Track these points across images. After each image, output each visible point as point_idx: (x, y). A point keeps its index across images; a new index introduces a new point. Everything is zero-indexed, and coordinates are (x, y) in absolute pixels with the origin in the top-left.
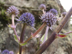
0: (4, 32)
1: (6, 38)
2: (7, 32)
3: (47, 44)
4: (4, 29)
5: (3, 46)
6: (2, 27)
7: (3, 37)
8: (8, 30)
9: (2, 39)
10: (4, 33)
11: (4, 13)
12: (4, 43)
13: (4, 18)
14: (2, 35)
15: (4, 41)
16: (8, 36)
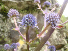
0: (7, 22)
1: (9, 27)
2: (10, 22)
3: (48, 36)
4: (7, 21)
5: (9, 34)
6: (5, 19)
7: (7, 27)
8: (10, 20)
9: (7, 29)
10: (8, 24)
11: (4, 7)
12: (9, 31)
13: (5, 12)
14: (6, 25)
15: (9, 30)
16: (11, 26)
